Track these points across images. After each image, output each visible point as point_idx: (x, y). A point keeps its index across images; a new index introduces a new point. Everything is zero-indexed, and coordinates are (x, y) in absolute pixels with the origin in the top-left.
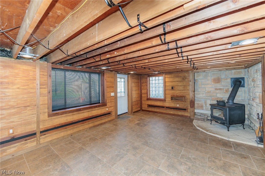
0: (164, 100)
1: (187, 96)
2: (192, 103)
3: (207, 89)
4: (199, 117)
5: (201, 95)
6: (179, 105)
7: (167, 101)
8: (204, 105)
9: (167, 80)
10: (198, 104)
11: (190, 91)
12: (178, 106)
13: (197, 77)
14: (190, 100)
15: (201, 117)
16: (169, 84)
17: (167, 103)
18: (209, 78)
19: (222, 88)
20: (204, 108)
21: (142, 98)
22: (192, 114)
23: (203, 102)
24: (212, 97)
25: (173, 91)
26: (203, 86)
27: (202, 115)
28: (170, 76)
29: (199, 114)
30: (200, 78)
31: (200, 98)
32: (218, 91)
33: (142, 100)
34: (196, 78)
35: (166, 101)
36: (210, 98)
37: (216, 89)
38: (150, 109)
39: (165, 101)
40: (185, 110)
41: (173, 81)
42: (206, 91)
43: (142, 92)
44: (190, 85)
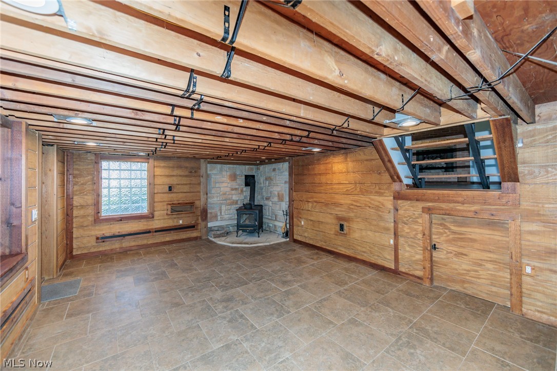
0: (150, 217)
1: (197, 203)
2: (204, 214)
3: (222, 189)
4: (218, 232)
5: (215, 199)
6: (183, 222)
7: (158, 217)
8: (219, 214)
9: (158, 171)
10: (211, 213)
11: (202, 193)
12: (181, 222)
13: (210, 170)
14: (202, 207)
15: (221, 232)
16: (162, 182)
17: (157, 222)
18: (224, 173)
19: (237, 187)
20: (219, 217)
21: (74, 220)
22: (204, 231)
23: (218, 209)
24: (228, 201)
25: (172, 195)
26: (217, 185)
27: (220, 229)
28: (166, 165)
29: (216, 229)
30: (214, 172)
31: (213, 203)
32: (233, 192)
33: (72, 228)
34: (209, 172)
35: (155, 218)
36: (225, 201)
37: (232, 189)
38: (106, 247)
39: (153, 217)
40: (193, 227)
41: (172, 174)
42: (221, 193)
43: (75, 203)
44: (201, 183)
